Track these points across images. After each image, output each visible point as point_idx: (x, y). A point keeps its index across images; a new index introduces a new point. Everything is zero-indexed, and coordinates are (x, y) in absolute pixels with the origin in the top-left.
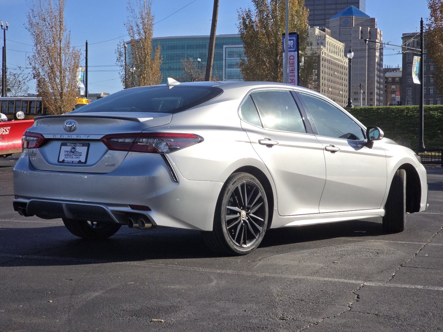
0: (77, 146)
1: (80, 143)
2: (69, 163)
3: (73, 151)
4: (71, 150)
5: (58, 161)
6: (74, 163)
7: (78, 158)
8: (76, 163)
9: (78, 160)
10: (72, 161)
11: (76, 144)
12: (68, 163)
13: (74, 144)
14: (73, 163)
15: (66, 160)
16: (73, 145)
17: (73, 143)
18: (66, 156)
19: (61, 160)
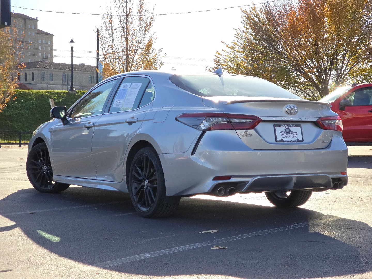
0: (291, 127)
1: (293, 125)
2: (289, 142)
3: (288, 131)
4: (286, 131)
5: (276, 141)
6: (294, 142)
7: (295, 137)
8: (296, 142)
9: (296, 139)
10: (292, 140)
11: (289, 125)
12: (287, 142)
13: (288, 125)
14: (292, 142)
15: (283, 139)
16: (286, 126)
17: (286, 125)
18: (283, 136)
19: (279, 139)
